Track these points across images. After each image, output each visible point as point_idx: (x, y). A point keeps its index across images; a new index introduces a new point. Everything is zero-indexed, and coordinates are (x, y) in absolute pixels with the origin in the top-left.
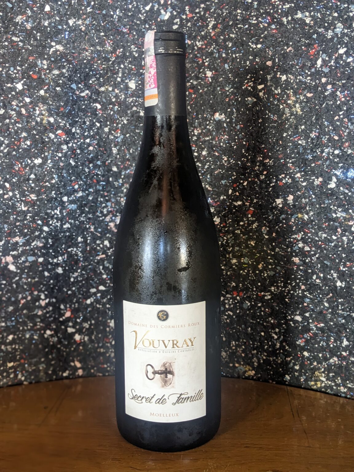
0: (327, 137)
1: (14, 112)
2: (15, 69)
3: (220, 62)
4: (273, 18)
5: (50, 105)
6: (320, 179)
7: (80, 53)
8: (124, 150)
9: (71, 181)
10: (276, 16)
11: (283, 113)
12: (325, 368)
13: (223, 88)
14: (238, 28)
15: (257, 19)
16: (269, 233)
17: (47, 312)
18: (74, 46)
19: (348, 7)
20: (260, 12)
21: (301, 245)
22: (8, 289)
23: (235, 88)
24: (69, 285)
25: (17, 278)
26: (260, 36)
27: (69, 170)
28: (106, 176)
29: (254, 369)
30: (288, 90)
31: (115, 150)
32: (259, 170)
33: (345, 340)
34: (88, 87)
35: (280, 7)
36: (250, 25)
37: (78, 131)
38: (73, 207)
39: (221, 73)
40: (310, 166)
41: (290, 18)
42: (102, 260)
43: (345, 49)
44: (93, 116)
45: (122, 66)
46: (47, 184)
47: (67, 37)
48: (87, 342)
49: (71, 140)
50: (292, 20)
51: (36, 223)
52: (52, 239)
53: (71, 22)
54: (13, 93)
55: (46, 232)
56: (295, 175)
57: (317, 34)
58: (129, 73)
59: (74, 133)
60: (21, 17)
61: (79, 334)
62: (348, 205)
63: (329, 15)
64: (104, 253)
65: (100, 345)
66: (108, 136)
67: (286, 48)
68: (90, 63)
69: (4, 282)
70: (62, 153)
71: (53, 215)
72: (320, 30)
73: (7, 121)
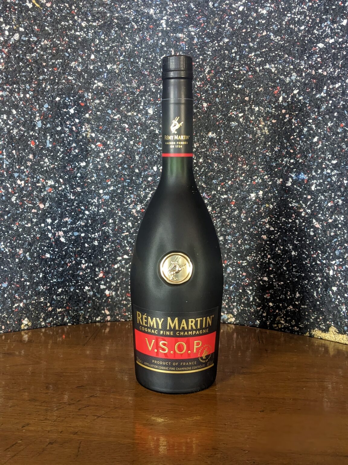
0: (286, 150)
1: (67, 129)
2: (69, 99)
3: (213, 97)
4: (250, 67)
5: (92, 124)
6: (281, 180)
7: (114, 89)
8: (144, 157)
9: (106, 179)
10: (252, 66)
11: (256, 133)
12: (284, 314)
13: (214, 115)
14: (225, 73)
15: (239, 68)
16: (246, 218)
17: (86, 273)
18: (110, 83)
19: (300, 62)
20: (241, 63)
21: (268, 226)
22: (59, 255)
23: (223, 115)
24: (102, 254)
25: (66, 247)
26: (240, 80)
27: (104, 171)
28: (131, 176)
29: (234, 316)
30: (259, 117)
31: (137, 158)
32: (239, 173)
33: (297, 293)
34: (119, 112)
35: (255, 60)
36: (234, 71)
37: (112, 143)
38: (107, 197)
39: (214, 104)
40: (274, 171)
41: (261, 68)
42: (126, 236)
43: (298, 91)
44: (123, 133)
45: (144, 98)
46: (89, 180)
47: (105, 77)
48: (114, 296)
49: (106, 150)
50: (262, 69)
51: (80, 208)
52: (91, 220)
53: (109, 67)
54: (68, 116)
55: (87, 215)
56: (264, 177)
57: (279, 79)
58: (149, 103)
59: (109, 145)
60: (74, 63)
61: (109, 290)
62: (299, 198)
63: (287, 67)
64: (128, 231)
65: (124, 298)
66: (133, 147)
67: (258, 88)
68: (122, 95)
69: (57, 250)
70: (100, 158)
71: (93, 203)
72: (281, 77)
73: (63, 135)
